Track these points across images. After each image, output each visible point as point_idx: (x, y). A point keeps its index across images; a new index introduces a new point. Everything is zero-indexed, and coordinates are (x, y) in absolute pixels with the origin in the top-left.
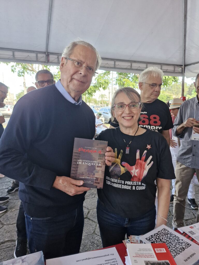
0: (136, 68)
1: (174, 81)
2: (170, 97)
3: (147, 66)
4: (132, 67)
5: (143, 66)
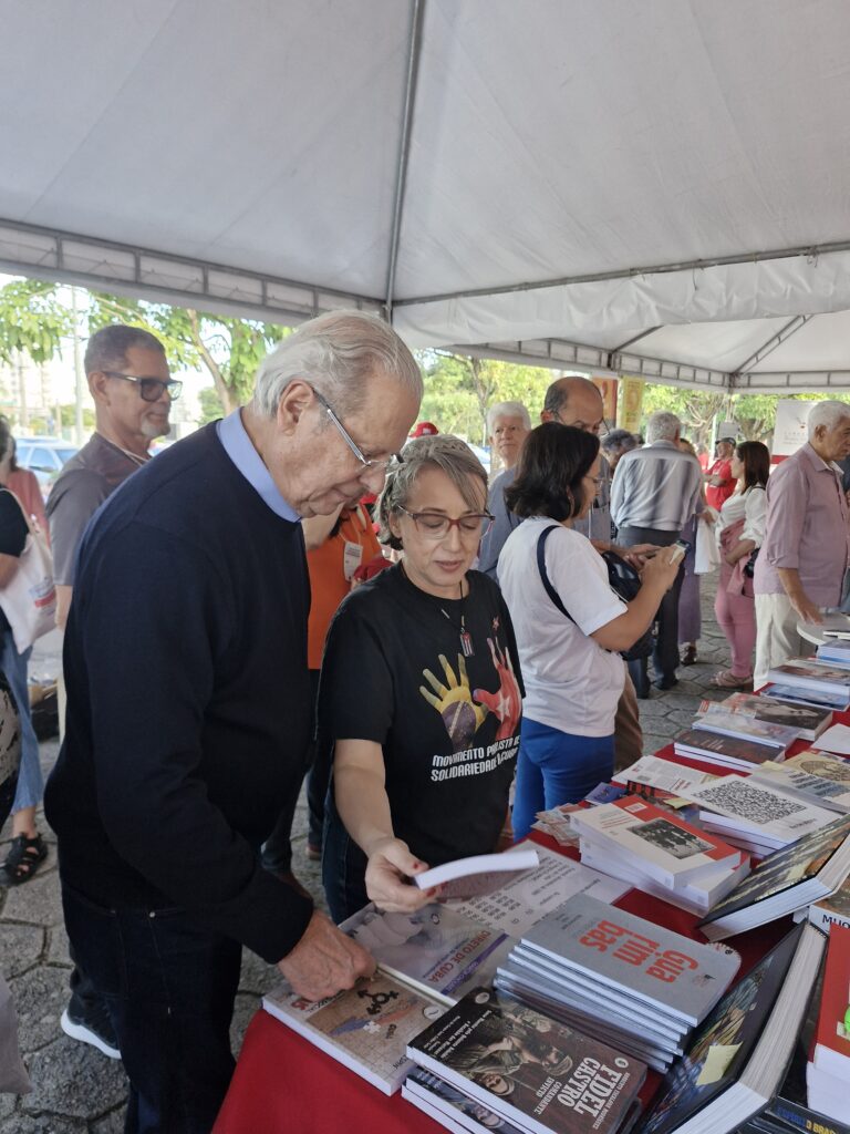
3: (264, 289)
4: (210, 287)
5: (251, 289)
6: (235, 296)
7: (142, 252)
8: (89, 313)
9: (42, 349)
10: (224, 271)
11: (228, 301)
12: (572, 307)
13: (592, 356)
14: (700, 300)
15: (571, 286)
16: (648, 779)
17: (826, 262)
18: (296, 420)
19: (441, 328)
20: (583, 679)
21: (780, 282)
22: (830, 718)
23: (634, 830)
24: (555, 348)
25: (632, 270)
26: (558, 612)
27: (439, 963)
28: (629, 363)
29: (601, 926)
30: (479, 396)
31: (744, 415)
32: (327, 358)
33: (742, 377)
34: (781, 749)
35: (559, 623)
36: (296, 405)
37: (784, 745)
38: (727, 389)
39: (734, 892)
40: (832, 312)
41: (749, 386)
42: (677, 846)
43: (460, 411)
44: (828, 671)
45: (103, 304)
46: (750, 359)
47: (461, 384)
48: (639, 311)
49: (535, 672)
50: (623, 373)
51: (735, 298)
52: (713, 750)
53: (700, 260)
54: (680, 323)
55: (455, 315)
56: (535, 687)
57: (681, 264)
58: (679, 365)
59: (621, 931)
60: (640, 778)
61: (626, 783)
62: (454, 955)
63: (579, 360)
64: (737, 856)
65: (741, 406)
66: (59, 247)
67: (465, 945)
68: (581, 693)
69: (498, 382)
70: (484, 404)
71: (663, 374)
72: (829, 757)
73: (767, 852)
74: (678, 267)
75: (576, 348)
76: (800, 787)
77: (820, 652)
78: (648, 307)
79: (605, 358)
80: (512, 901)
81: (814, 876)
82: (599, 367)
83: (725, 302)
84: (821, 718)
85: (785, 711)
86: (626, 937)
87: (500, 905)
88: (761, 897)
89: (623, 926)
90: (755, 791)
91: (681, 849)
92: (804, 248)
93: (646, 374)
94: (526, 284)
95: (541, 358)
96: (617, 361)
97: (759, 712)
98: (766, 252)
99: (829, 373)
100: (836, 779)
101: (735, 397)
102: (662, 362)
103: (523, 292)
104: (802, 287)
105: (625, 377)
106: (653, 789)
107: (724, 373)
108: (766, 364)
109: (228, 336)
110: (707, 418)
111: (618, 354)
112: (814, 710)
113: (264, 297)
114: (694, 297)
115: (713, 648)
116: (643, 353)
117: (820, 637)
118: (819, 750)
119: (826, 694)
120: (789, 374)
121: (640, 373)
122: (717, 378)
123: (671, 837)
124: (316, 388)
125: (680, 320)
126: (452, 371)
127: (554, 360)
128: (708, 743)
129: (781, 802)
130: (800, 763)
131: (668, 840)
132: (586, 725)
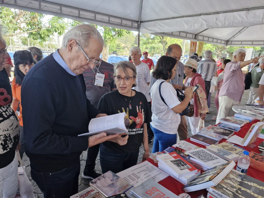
0: (100, 20)
1: (127, 32)
2: (120, 45)
3: (109, 19)
4: (96, 18)
5: (106, 19)
6: (102, 20)
7: (80, 9)
8: (72, 24)
9: (61, 32)
10: (100, 14)
11: (100, 21)
12: (184, 24)
13: (191, 36)
14: (218, 23)
15: (184, 18)
16: (181, 147)
17: (252, 13)
18: (72, 49)
19: (152, 28)
20: (169, 120)
21: (239, 18)
22: (233, 133)
23: (172, 161)
24: (181, 34)
25: (200, 14)
26: (163, 103)
27: (114, 192)
28: (200, 38)
29: (152, 188)
30: (163, 45)
31: (230, 51)
32: (79, 33)
33: (230, 42)
34: (218, 141)
35: (163, 106)
36: (72, 46)
37: (219, 140)
38: (226, 45)
39: (194, 180)
40: (252, 26)
41: (231, 44)
42: (181, 167)
43: (159, 48)
44: (236, 120)
45: (75, 22)
46: (232, 37)
47: (160, 42)
48: (201, 25)
49: (158, 118)
50: (198, 40)
51: (226, 22)
52: (200, 140)
53: (218, 12)
54: (212, 28)
55: (155, 25)
56: (158, 121)
57: (213, 13)
58: (213, 38)
59: (157, 190)
60: (179, 146)
61: (175, 147)
62: (118, 190)
63: (187, 37)
64: (197, 170)
65: (230, 49)
66: (61, 8)
67: (122, 188)
68: (168, 123)
69: (168, 42)
70: (164, 47)
71: (209, 40)
72: (230, 144)
73: (206, 169)
74: (212, 14)
75: (187, 34)
76: (218, 152)
77: (235, 115)
78: (204, 24)
79: (194, 36)
80: (138, 176)
81: (211, 180)
82: (192, 38)
83: (224, 23)
84: (230, 133)
85: (222, 131)
86: (158, 192)
87: (135, 177)
88: (198, 184)
89: (158, 189)
90: (206, 153)
91: (182, 167)
92: (246, 9)
93: (205, 41)
94: (173, 17)
95: (178, 36)
96: (197, 37)
97: (215, 130)
98: (236, 10)
99: (253, 41)
100: (230, 150)
101: (228, 47)
102: (209, 37)
103: (172, 19)
104: (244, 19)
105: (199, 41)
106: (182, 149)
107: (225, 41)
108: (236, 39)
109: (103, 29)
110: (221, 52)
111: (197, 35)
112: (229, 131)
113: (109, 20)
114: (216, 22)
115: (213, 110)
116: (204, 35)
117: (237, 111)
118: (228, 142)
119: (234, 127)
120: (242, 41)
121: (203, 40)
122: (223, 42)
123: (180, 163)
124: (77, 41)
125: (212, 27)
126: (158, 38)
127: (181, 36)
128: (199, 138)
129: (212, 156)
130: (221, 145)
131: (180, 165)
132: (170, 131)
